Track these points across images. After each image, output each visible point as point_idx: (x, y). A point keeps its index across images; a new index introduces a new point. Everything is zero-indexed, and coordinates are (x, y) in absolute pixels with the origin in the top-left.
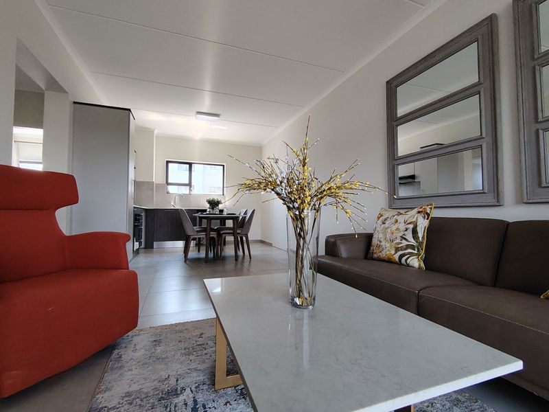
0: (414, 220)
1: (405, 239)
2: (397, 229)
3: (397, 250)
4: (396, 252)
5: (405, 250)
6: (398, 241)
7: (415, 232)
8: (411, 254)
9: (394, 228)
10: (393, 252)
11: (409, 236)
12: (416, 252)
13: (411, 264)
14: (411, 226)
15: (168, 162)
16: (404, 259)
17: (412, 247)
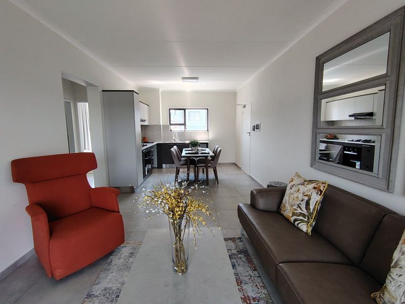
0: (309, 193)
1: (300, 208)
2: (297, 197)
3: (294, 214)
4: (292, 216)
5: (299, 216)
6: (295, 207)
7: (308, 204)
8: (302, 221)
9: (296, 195)
10: (291, 215)
11: (303, 206)
12: (306, 220)
13: (301, 228)
14: (306, 198)
15: (170, 109)
16: (296, 223)
17: (304, 216)
